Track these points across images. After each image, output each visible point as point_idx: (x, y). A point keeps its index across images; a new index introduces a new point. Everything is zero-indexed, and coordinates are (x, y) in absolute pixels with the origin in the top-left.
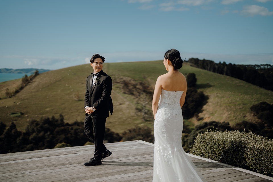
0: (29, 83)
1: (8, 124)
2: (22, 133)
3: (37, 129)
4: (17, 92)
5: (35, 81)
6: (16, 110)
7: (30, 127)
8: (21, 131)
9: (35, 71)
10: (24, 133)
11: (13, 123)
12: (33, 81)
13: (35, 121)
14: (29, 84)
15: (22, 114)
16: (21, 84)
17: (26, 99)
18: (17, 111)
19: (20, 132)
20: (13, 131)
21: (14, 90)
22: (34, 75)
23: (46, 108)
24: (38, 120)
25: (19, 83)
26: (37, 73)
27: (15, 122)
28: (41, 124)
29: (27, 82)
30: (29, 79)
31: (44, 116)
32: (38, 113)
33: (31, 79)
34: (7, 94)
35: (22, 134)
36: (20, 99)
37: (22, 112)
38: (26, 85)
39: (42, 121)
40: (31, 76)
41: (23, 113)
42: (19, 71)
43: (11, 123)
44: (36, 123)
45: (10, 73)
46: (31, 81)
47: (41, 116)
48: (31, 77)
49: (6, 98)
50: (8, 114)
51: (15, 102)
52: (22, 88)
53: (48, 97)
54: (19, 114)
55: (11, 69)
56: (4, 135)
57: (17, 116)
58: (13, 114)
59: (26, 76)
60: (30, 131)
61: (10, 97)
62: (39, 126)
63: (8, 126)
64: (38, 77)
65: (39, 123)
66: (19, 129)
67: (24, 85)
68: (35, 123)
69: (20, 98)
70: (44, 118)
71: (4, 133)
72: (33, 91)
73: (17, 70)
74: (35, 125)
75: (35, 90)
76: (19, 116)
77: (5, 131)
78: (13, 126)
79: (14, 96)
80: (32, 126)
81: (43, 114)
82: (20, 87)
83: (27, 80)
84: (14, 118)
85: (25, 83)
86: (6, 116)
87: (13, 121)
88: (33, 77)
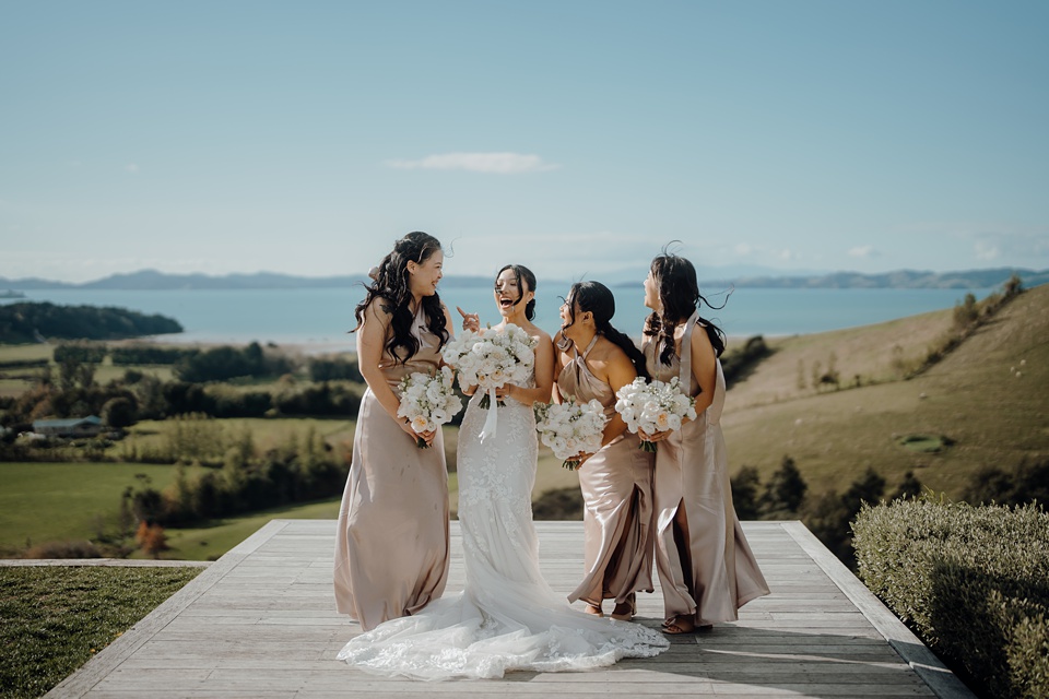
0: (981, 324)
1: (895, 478)
4: (934, 359)
5: (1008, 319)
6: (925, 428)
7: (973, 496)
9: (1009, 280)
11: (909, 475)
12: (999, 317)
13: (995, 473)
14: (982, 329)
15: (949, 443)
16: (952, 330)
17: (965, 388)
18: (931, 433)
21: (924, 353)
22: (1003, 294)
24: (1007, 469)
25: (942, 328)
26: (1016, 289)
27: (917, 472)
28: (1018, 486)
29: (975, 322)
30: (983, 312)
31: (1035, 454)
32: (1013, 443)
33: (991, 312)
34: (899, 365)
36: (942, 386)
37: (950, 434)
38: (969, 335)
39: (1025, 476)
40: (991, 299)
41: (953, 438)
42: (955, 281)
43: (903, 473)
44: (996, 479)
45: (922, 287)
46: (991, 320)
47: (1019, 454)
48: (992, 305)
49: (892, 381)
50: (899, 442)
51: (924, 398)
52: (952, 345)
54: (937, 444)
55: (927, 274)
57: (927, 451)
58: (914, 440)
59: (971, 300)
61: (908, 379)
62: (1010, 494)
63: (893, 485)
64: (1018, 301)
65: (1010, 481)
67: (963, 333)
68: (992, 481)
69: (945, 380)
70: (1031, 465)
72: (992, 356)
73: (947, 276)
74: (993, 487)
75: (1001, 354)
76: (937, 451)
78: (912, 487)
79: (921, 372)
80: (984, 490)
81: (1030, 449)
82: (947, 342)
83: (974, 316)
84: (917, 455)
85: (964, 327)
86: (888, 448)
87: (913, 467)
88: (998, 301)
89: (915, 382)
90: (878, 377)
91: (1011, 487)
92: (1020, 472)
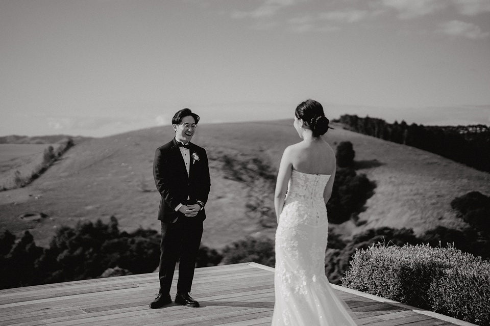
0: (56, 160)
1: (20, 234)
2: (44, 250)
3: (70, 242)
4: (35, 177)
5: (67, 158)
6: (33, 209)
7: (57, 240)
8: (41, 246)
9: (66, 140)
10: (47, 250)
11: (27, 233)
12: (64, 157)
13: (66, 229)
14: (56, 162)
15: (44, 216)
16: (43, 163)
17: (50, 190)
18: (36, 212)
19: (41, 249)
20: (28, 247)
21: (30, 174)
22: (64, 146)
23: (87, 205)
24: (72, 226)
25: (38, 162)
26: (71, 144)
27: (30, 230)
28: (77, 234)
29: (53, 159)
30: (56, 155)
31: (82, 219)
32: (73, 214)
33: (60, 155)
34: (18, 180)
35: (44, 252)
36: (40, 190)
37: (44, 212)
38: (51, 165)
39: (80, 229)
40: (60, 148)
41: (46, 214)
42: (38, 140)
43: (23, 232)
44: (68, 231)
45: (22, 143)
46: (60, 158)
47: (77, 219)
48: (60, 151)
49: (15, 188)
50: (20, 217)
51: (30, 195)
52: (43, 170)
53: (89, 186)
54: (39, 217)
55: (25, 137)
56: (12, 253)
57: (34, 220)
58: (28, 215)
59: (51, 149)
60: (58, 246)
61: (23, 187)
62: (74, 237)
63: (19, 238)
64: (72, 150)
65: (74, 232)
66: (38, 243)
67: (48, 165)
68: (66, 232)
69: (41, 187)
70: (82, 224)
71: (12, 251)
72: (62, 174)
73: (34, 138)
74: (66, 235)
75: (66, 174)
76: (39, 221)
77: (14, 246)
78: (28, 238)
79: (28, 184)
80: (62, 237)
81: (81, 216)
82: (41, 168)
83: (52, 156)
84: (29, 223)
85: (48, 162)
86: (15, 220)
87: (28, 229)
88: (63, 149)
89: (26, 188)
90: (7, 187)
91: (74, 234)
92: (78, 227)
